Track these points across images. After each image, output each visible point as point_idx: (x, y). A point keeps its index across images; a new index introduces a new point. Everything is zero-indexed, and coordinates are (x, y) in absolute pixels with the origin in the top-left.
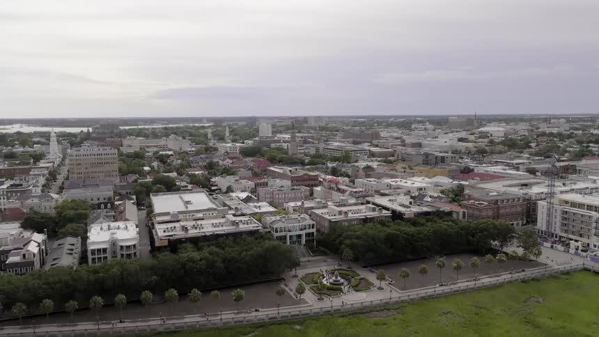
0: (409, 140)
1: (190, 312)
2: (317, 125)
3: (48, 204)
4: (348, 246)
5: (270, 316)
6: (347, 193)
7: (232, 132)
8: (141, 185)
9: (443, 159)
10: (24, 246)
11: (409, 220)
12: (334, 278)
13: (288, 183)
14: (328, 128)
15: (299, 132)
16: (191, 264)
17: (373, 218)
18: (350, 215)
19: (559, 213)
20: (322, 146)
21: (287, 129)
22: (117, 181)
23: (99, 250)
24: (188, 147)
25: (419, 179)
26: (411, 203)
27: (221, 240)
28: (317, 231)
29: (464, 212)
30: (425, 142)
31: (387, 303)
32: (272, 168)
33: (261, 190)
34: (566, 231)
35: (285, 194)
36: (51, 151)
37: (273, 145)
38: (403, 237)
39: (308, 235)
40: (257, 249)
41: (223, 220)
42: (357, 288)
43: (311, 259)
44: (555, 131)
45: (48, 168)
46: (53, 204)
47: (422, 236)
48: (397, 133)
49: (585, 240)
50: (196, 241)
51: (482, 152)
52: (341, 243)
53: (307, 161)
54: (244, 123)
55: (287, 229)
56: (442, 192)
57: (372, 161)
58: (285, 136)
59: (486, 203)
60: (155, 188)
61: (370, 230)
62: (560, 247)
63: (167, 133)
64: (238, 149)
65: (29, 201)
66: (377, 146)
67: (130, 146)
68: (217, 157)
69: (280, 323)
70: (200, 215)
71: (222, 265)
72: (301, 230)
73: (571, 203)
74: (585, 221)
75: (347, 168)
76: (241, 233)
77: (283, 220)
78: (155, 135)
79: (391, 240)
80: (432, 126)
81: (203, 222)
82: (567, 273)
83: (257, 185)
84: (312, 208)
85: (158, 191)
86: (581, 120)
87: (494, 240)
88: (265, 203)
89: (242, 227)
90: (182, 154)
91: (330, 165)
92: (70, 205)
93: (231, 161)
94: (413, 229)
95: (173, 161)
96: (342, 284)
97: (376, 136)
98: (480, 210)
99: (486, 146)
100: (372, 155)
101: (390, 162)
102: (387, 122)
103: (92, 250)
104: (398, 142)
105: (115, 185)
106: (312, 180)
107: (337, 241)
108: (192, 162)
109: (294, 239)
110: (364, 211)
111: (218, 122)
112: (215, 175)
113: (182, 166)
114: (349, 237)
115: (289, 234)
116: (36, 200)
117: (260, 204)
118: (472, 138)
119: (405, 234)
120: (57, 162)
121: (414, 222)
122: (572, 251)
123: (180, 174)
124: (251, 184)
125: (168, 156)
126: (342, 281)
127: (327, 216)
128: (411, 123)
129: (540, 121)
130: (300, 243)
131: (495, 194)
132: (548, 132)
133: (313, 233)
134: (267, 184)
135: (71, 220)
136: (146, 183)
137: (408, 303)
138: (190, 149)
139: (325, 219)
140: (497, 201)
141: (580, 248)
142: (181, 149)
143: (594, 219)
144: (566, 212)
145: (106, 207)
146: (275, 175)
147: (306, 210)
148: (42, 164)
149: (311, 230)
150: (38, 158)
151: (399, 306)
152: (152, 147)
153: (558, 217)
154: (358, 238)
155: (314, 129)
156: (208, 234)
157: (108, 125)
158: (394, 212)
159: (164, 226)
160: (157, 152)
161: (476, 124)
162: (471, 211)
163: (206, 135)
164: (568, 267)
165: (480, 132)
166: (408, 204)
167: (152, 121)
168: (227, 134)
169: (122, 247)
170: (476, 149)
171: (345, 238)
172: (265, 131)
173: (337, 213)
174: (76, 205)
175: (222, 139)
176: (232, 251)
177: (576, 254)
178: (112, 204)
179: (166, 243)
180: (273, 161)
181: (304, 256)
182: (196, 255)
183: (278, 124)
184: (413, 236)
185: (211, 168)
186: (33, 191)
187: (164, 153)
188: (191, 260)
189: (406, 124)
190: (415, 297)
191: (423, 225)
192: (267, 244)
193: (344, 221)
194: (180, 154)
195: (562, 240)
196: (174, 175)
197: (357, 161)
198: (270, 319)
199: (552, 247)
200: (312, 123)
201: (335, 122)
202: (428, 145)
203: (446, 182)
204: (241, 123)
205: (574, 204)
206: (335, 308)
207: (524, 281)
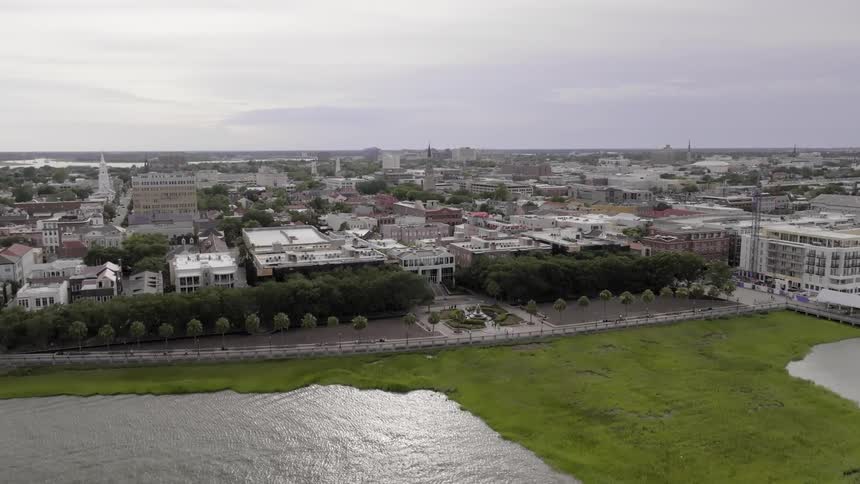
0: (590, 176)
1: (303, 341)
2: (464, 159)
3: (113, 238)
4: (494, 278)
5: (397, 345)
6: (499, 229)
7: (345, 166)
8: (228, 220)
9: (633, 196)
10: (98, 275)
11: (574, 254)
12: (475, 313)
13: (422, 220)
14: (479, 162)
15: (439, 167)
16: (302, 291)
17: (528, 252)
18: (498, 248)
19: (765, 247)
20: (469, 182)
21: (421, 164)
22: (197, 217)
23: (189, 279)
24: (285, 182)
25: (597, 216)
26: (578, 237)
27: (337, 270)
28: (456, 266)
29: (648, 250)
30: (611, 178)
31: (538, 336)
32: (400, 203)
33: (386, 227)
34: (774, 270)
35: (417, 232)
36: (101, 187)
37: (402, 181)
38: (563, 270)
39: (445, 271)
40: (381, 278)
41: (339, 252)
42: (502, 323)
43: (448, 297)
44: (799, 166)
45: (102, 203)
46: (120, 238)
47: (585, 269)
48: (575, 168)
49: (795, 280)
50: (306, 271)
51: (690, 190)
52: (485, 276)
53: (447, 199)
54: (361, 157)
55: (418, 262)
56: (625, 232)
57: (537, 199)
58: (418, 171)
59: (675, 238)
60: (246, 224)
61: (521, 261)
62: (764, 288)
63: (252, 168)
64: (354, 184)
65: (90, 235)
66: (546, 183)
67: (206, 181)
68: (325, 193)
69: (409, 353)
70: (310, 247)
71: (340, 294)
72: (437, 264)
73: (782, 235)
74: (796, 254)
75: (502, 206)
76: (362, 264)
77: (415, 251)
78: (236, 169)
79: (546, 272)
80: (627, 160)
81: (315, 254)
82: (764, 313)
83: (380, 222)
84: (452, 241)
85: (251, 227)
86: (843, 154)
87: (680, 280)
88: (391, 240)
89: (362, 258)
90: (278, 191)
91: (479, 203)
92: (141, 239)
93: (345, 198)
94: (576, 263)
95: (266, 198)
96: (485, 319)
97: (547, 171)
98: (667, 246)
99: (698, 183)
100: (538, 192)
101: (562, 201)
102: (564, 157)
103: (181, 279)
104: (577, 178)
105: (194, 222)
106: (453, 217)
107: (481, 275)
108: (293, 198)
109: (428, 275)
110: (517, 244)
111: (323, 156)
112: (324, 213)
113: (278, 203)
114: (497, 269)
115: (421, 268)
116: (98, 234)
117: (383, 241)
118: (682, 174)
119: (566, 266)
120: (111, 198)
121: (577, 256)
122: (777, 291)
123: (278, 211)
124: (373, 221)
125: (260, 193)
126: (485, 316)
127: (470, 249)
128: (597, 158)
129: (783, 156)
130: (435, 280)
131: (689, 227)
132: (788, 167)
133: (452, 268)
134: (393, 221)
135: (147, 254)
136: (233, 219)
137: (564, 337)
138: (287, 185)
139: (468, 252)
140: (690, 235)
141: (787, 288)
142: (275, 184)
143: (807, 251)
144: (774, 245)
145: (188, 242)
146: (405, 212)
147: (445, 244)
148: (92, 198)
149: (449, 265)
150: (83, 194)
151: (552, 339)
152: (236, 183)
153: (765, 252)
154: (507, 269)
155: (461, 164)
156: (321, 264)
157: (171, 158)
158: (555, 246)
159: (267, 257)
160: (243, 188)
161: (690, 159)
162: (656, 249)
163: (308, 171)
164: (766, 307)
165: (694, 167)
166: (575, 237)
167: (230, 155)
168: (338, 169)
169: (216, 276)
170: (683, 187)
171: (491, 271)
172: (391, 164)
173: (483, 246)
174: (149, 239)
175: (331, 174)
176: (352, 280)
177: (782, 294)
178: (196, 238)
179: (270, 273)
180: (401, 197)
181: (440, 294)
182: (308, 283)
183: (409, 158)
184: (575, 269)
185: (319, 206)
186: (94, 223)
187: (253, 189)
188: (303, 287)
189: (591, 159)
190: (572, 331)
191: (590, 258)
192: (394, 274)
193: (491, 254)
194: (274, 190)
195: (769, 280)
196: (271, 210)
197: (516, 200)
198: (397, 349)
199: (754, 288)
200: (458, 157)
201: (490, 156)
202: (616, 181)
203: (630, 219)
204: (356, 158)
205: (784, 236)
206: (474, 340)
207: (708, 319)
